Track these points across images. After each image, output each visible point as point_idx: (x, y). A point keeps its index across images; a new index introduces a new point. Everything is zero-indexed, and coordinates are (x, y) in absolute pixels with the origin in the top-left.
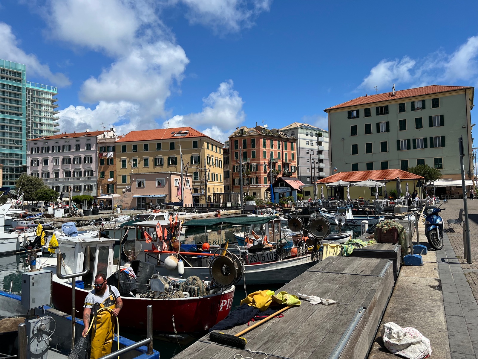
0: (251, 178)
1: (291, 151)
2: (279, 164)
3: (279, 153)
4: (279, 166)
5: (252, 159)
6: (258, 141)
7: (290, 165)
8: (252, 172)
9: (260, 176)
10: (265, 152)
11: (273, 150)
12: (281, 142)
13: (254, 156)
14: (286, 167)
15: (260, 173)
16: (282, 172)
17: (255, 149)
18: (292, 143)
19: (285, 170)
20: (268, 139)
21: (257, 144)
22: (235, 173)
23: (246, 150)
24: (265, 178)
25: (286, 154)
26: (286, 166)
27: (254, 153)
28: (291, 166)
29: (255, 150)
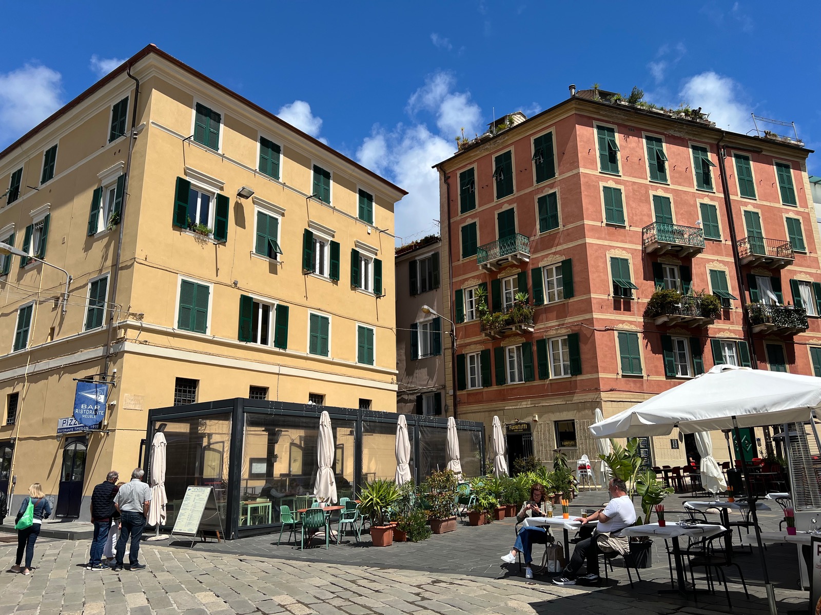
0: (542, 344)
1: (780, 204)
2: (710, 266)
3: (708, 211)
4: (718, 277)
5: (542, 239)
6: (569, 136)
7: (786, 275)
8: (548, 309)
9: (591, 321)
10: (613, 196)
11: (666, 190)
12: (711, 157)
13: (549, 220)
14: (763, 283)
15: (587, 307)
16: (736, 308)
17: (551, 186)
18: (783, 167)
19: (755, 299)
20: (630, 131)
21: (562, 154)
22: (466, 327)
23: (509, 202)
24: (628, 339)
25: (752, 218)
26: (759, 281)
27: (548, 204)
28: (795, 285)
29: (554, 187)
